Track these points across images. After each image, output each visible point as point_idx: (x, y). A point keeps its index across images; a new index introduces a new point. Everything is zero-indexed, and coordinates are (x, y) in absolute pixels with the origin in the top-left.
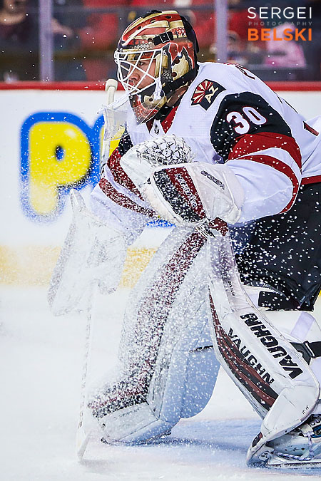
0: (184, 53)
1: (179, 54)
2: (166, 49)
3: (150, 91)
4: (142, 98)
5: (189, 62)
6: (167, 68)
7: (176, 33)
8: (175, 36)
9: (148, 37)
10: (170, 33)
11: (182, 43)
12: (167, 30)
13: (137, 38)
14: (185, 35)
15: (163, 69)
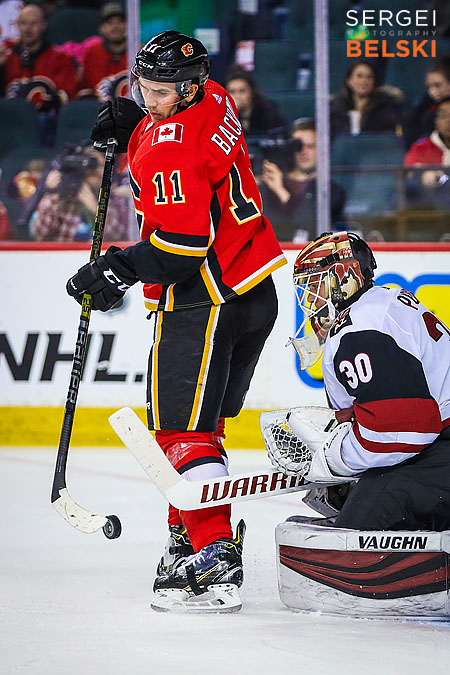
0: (350, 272)
1: (346, 274)
2: (332, 270)
3: (325, 312)
4: (319, 320)
5: (358, 281)
6: (337, 289)
7: (342, 254)
8: (341, 257)
9: (316, 260)
10: (337, 255)
11: (348, 263)
12: (333, 252)
13: (306, 262)
14: (351, 255)
15: (333, 289)
